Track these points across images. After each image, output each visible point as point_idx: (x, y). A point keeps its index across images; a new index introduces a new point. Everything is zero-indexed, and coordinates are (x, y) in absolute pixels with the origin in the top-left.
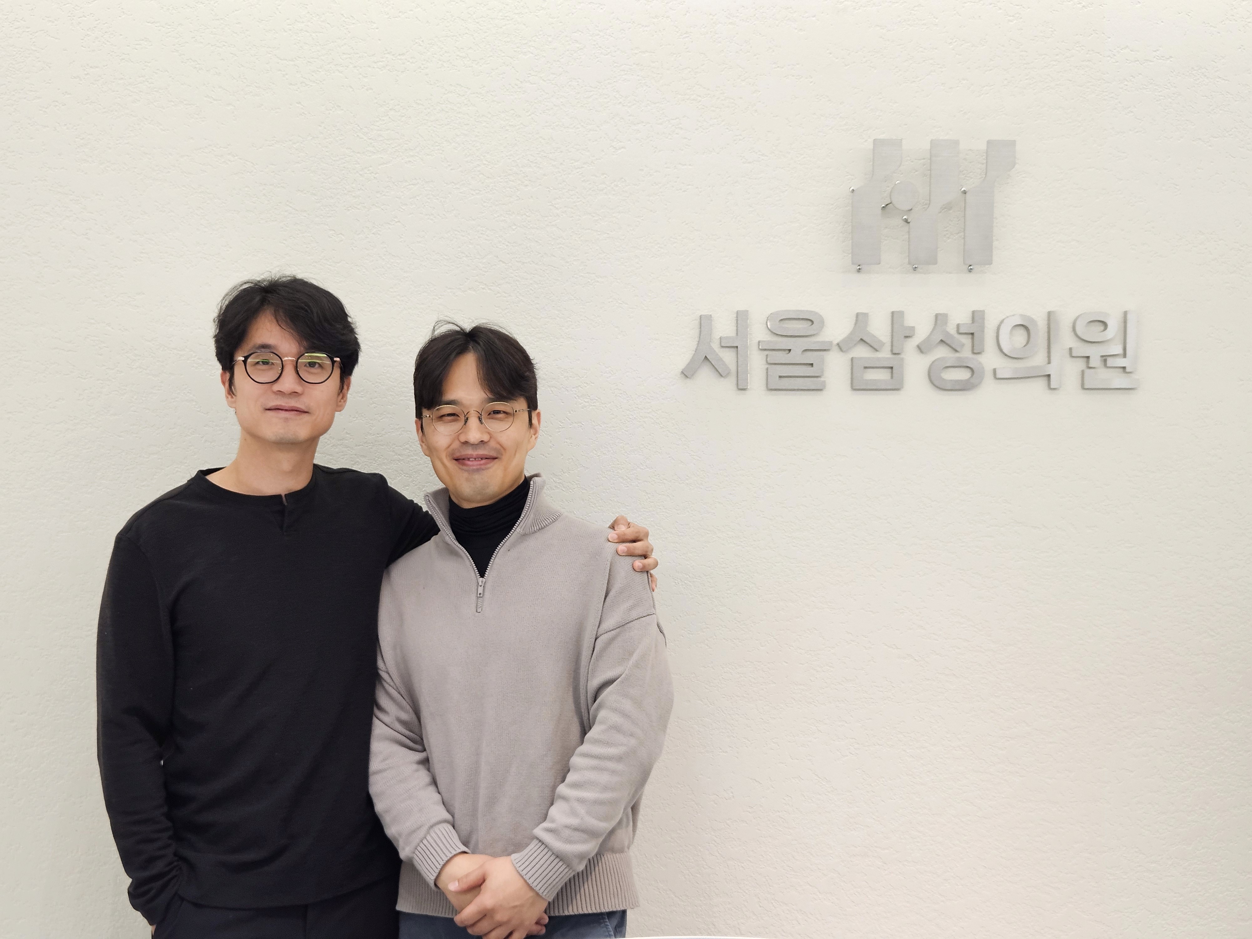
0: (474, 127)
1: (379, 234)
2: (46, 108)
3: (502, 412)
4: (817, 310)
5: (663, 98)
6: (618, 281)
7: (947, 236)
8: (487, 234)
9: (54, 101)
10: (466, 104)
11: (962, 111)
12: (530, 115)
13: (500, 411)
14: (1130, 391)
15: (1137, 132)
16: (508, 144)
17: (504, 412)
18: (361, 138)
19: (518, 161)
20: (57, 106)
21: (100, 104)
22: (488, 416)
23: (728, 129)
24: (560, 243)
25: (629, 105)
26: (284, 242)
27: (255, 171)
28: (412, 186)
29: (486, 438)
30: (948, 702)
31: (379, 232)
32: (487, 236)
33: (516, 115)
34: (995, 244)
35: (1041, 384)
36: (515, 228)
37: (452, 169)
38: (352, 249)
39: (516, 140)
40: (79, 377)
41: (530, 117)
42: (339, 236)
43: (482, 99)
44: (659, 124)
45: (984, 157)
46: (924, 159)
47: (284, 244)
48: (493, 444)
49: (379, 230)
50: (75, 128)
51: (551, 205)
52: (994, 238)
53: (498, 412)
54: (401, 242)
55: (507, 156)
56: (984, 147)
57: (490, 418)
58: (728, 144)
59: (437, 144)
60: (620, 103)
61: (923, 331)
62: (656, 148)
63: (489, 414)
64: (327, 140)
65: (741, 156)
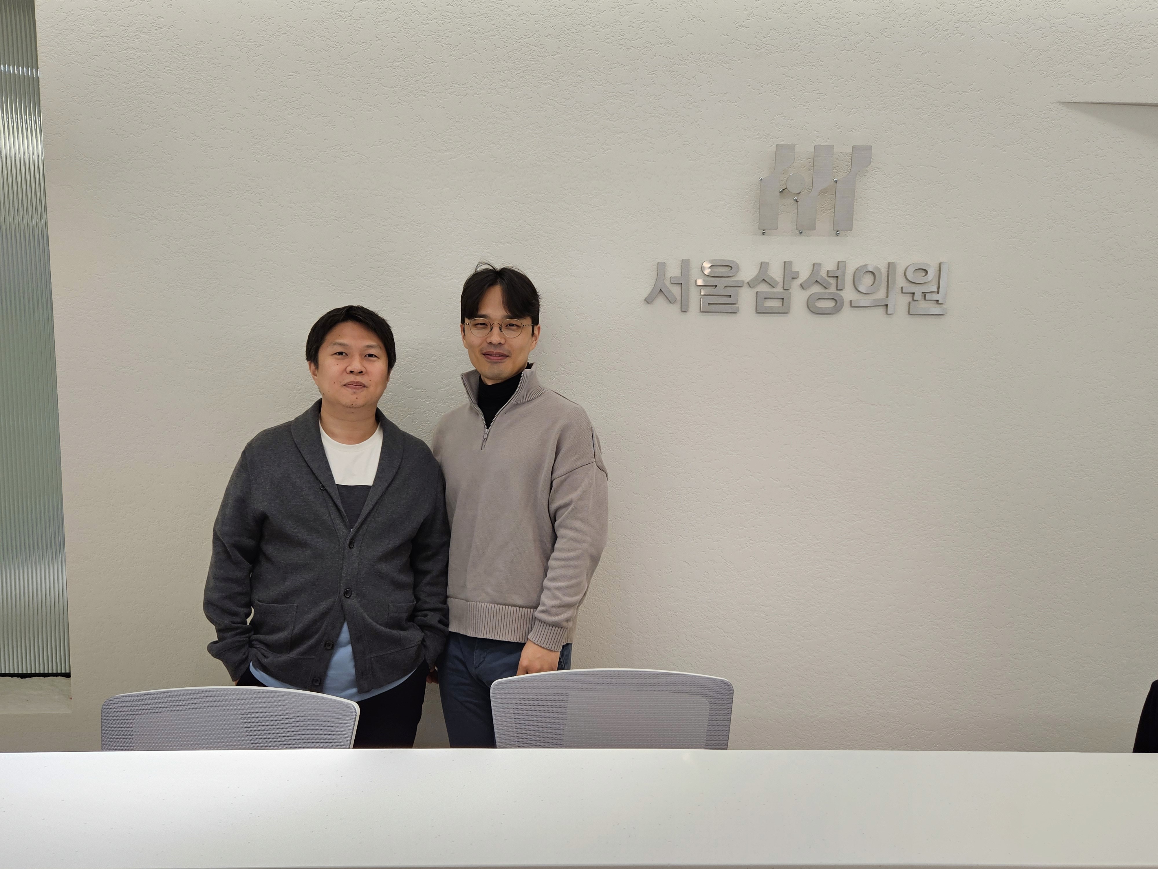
0: (512, 134)
1: (449, 205)
2: (232, 118)
3: (515, 325)
4: (735, 260)
5: (637, 116)
6: (605, 239)
7: (823, 211)
8: (519, 206)
9: (237, 113)
10: (506, 119)
11: (837, 126)
12: (548, 127)
13: (514, 324)
14: (941, 316)
15: (955, 141)
16: (534, 146)
17: (516, 325)
18: (437, 141)
19: (540, 157)
20: (239, 116)
21: (267, 116)
22: (506, 328)
23: (679, 137)
24: (567, 213)
25: (614, 120)
26: (387, 210)
27: (368, 162)
28: (470, 173)
29: (503, 342)
30: (812, 516)
31: (449, 204)
32: (519, 207)
33: (539, 126)
34: (855, 216)
35: (881, 311)
36: (538, 203)
37: (496, 163)
38: (431, 215)
39: (539, 143)
40: (257, 296)
41: (548, 128)
42: (423, 206)
43: (517, 115)
44: (633, 133)
45: (850, 158)
46: (810, 159)
47: (387, 211)
48: (506, 347)
49: (449, 203)
50: (251, 131)
51: (561, 187)
52: (854, 213)
53: (512, 325)
54: (463, 211)
55: (532, 154)
56: (850, 150)
57: (507, 329)
58: (679, 148)
59: (487, 145)
60: (608, 118)
61: (804, 274)
62: (631, 149)
63: (507, 326)
64: (416, 142)
65: (687, 156)
